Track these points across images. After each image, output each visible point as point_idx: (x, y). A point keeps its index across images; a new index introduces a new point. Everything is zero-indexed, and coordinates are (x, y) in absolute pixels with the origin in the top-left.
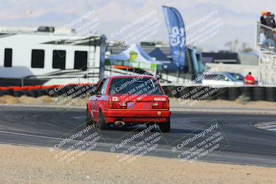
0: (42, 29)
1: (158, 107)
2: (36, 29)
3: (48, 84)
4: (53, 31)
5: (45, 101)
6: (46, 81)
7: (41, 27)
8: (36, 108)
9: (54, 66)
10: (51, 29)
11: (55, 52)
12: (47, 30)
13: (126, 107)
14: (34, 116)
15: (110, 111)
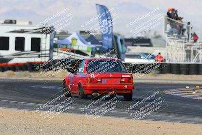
0: (8, 22)
1: (124, 82)
2: (3, 22)
3: (11, 62)
4: (16, 23)
5: (10, 75)
6: (10, 59)
7: (7, 20)
9: (16, 49)
10: (14, 22)
11: (17, 38)
12: (11, 22)
13: (101, 82)
14: (2, 86)
15: (89, 85)
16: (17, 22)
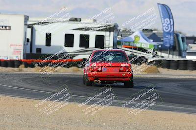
0: (73, 19)
3: (75, 59)
4: (80, 21)
5: (74, 71)
6: (75, 56)
8: (68, 75)
9: (81, 46)
11: (81, 35)
12: (76, 20)
14: (67, 81)
16: (82, 20)
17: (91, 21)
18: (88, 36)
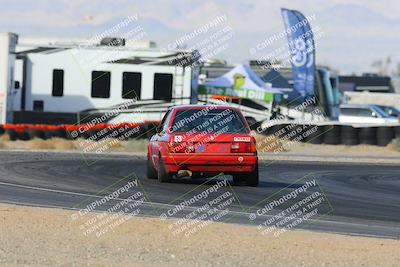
9: (125, 96)
11: (125, 74)
14: (95, 168)
17: (146, 45)
18: (138, 76)
